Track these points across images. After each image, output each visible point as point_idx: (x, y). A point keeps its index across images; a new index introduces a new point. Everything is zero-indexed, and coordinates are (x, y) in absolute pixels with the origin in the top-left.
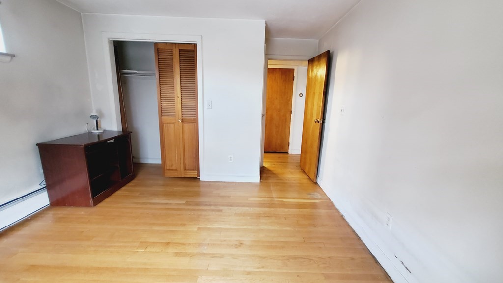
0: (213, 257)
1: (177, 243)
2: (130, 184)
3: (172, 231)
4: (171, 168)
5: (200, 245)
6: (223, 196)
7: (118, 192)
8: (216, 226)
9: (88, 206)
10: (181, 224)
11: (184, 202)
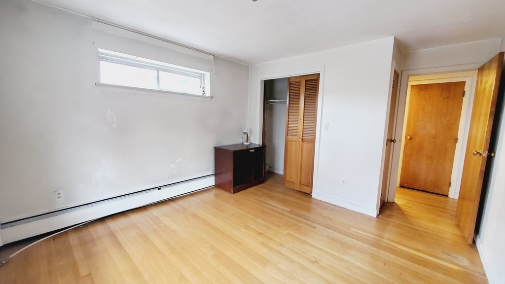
0: (286, 259)
1: (267, 236)
2: (259, 185)
3: (269, 227)
4: (290, 180)
5: (282, 245)
6: (325, 217)
7: (250, 189)
8: (303, 238)
9: (230, 192)
10: (277, 225)
11: (288, 210)
